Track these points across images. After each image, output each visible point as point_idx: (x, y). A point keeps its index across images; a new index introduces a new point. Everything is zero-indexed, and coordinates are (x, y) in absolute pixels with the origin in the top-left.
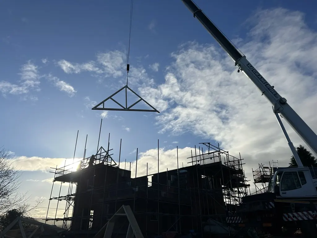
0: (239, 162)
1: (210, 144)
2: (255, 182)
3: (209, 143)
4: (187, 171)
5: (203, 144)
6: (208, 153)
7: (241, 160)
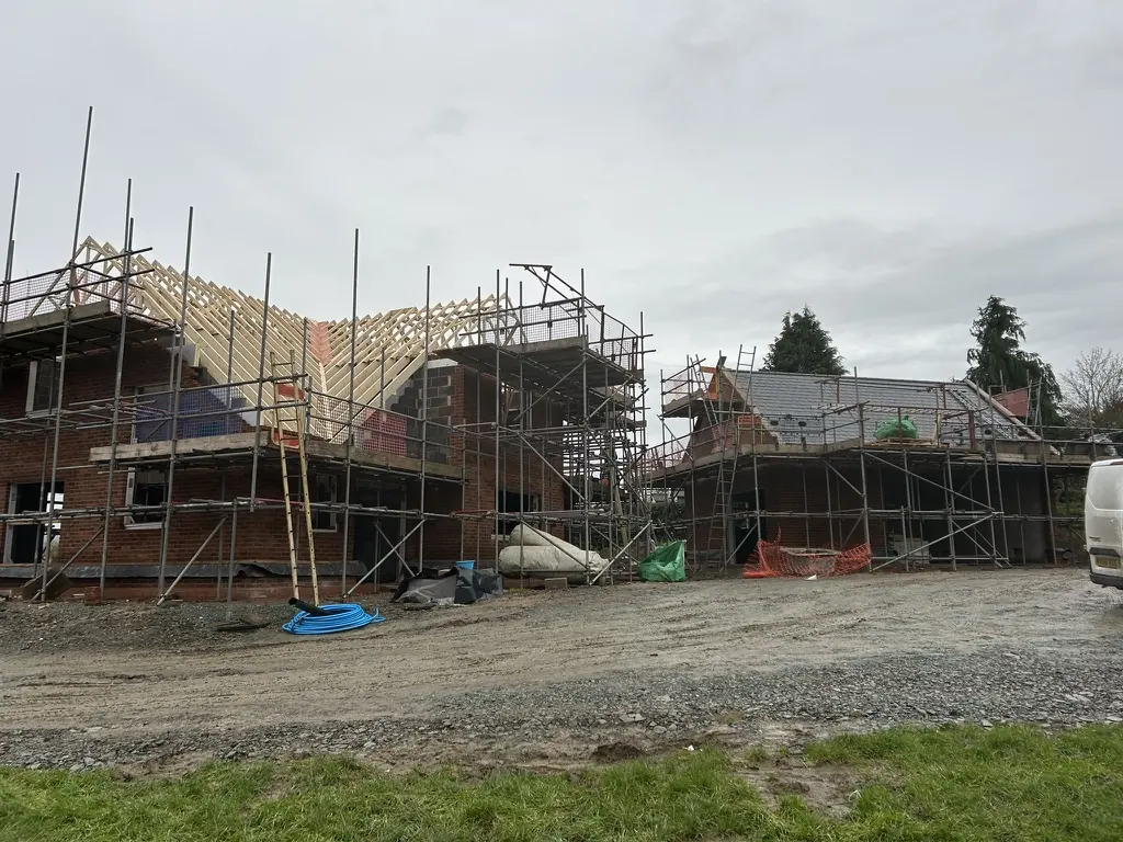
0: (635, 345)
1: (550, 272)
2: (664, 416)
3: (547, 268)
4: (456, 363)
5: (527, 267)
6: (539, 305)
7: (642, 337)
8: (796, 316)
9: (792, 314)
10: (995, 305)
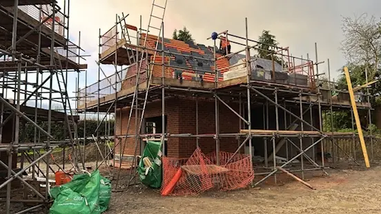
8: (180, 31)
9: (178, 30)
10: (267, 35)
